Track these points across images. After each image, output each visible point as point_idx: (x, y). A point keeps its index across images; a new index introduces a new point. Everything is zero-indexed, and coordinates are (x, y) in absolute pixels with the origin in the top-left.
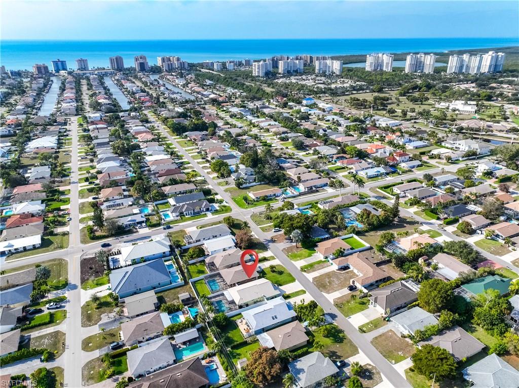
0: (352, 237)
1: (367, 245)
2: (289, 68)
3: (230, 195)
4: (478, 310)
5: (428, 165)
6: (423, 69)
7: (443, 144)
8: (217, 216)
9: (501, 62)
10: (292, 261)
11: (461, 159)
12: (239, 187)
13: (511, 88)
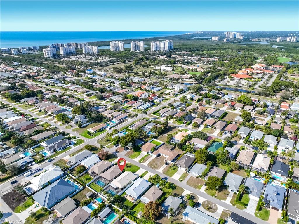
0: (153, 140)
1: (162, 142)
2: (67, 51)
3: (77, 133)
4: (218, 157)
5: (166, 99)
6: (139, 49)
7: (167, 87)
8: (77, 146)
10: (133, 159)
11: (178, 94)
12: (80, 127)
13: (180, 57)
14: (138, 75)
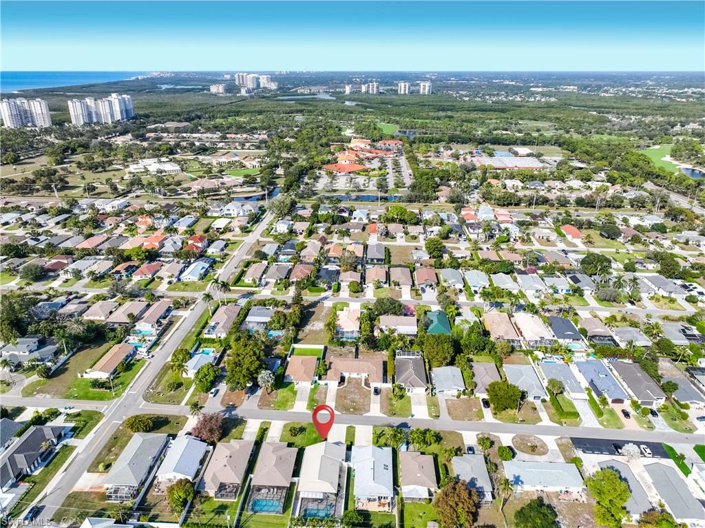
0: (294, 348)
1: (320, 347)
3: (48, 396)
5: (232, 242)
7: (209, 214)
9: (131, 106)
10: (288, 411)
11: (249, 225)
12: (49, 376)
14: (95, 192)
